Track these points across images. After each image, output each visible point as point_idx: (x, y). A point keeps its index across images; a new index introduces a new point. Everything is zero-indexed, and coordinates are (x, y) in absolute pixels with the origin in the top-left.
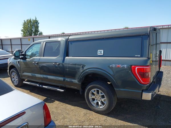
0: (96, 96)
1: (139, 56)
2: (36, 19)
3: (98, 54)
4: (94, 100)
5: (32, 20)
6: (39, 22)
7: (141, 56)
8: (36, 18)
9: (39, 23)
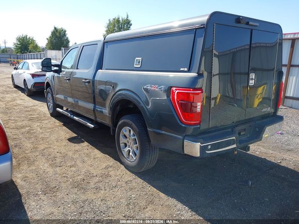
0: (128, 139)
1: (186, 69)
2: (127, 17)
3: (135, 66)
4: (126, 145)
5: (120, 19)
6: (132, 22)
7: (189, 71)
8: (128, 15)
9: (131, 25)
